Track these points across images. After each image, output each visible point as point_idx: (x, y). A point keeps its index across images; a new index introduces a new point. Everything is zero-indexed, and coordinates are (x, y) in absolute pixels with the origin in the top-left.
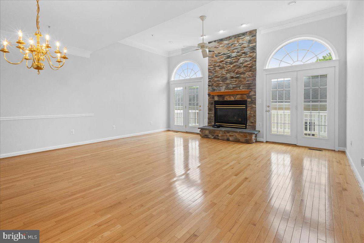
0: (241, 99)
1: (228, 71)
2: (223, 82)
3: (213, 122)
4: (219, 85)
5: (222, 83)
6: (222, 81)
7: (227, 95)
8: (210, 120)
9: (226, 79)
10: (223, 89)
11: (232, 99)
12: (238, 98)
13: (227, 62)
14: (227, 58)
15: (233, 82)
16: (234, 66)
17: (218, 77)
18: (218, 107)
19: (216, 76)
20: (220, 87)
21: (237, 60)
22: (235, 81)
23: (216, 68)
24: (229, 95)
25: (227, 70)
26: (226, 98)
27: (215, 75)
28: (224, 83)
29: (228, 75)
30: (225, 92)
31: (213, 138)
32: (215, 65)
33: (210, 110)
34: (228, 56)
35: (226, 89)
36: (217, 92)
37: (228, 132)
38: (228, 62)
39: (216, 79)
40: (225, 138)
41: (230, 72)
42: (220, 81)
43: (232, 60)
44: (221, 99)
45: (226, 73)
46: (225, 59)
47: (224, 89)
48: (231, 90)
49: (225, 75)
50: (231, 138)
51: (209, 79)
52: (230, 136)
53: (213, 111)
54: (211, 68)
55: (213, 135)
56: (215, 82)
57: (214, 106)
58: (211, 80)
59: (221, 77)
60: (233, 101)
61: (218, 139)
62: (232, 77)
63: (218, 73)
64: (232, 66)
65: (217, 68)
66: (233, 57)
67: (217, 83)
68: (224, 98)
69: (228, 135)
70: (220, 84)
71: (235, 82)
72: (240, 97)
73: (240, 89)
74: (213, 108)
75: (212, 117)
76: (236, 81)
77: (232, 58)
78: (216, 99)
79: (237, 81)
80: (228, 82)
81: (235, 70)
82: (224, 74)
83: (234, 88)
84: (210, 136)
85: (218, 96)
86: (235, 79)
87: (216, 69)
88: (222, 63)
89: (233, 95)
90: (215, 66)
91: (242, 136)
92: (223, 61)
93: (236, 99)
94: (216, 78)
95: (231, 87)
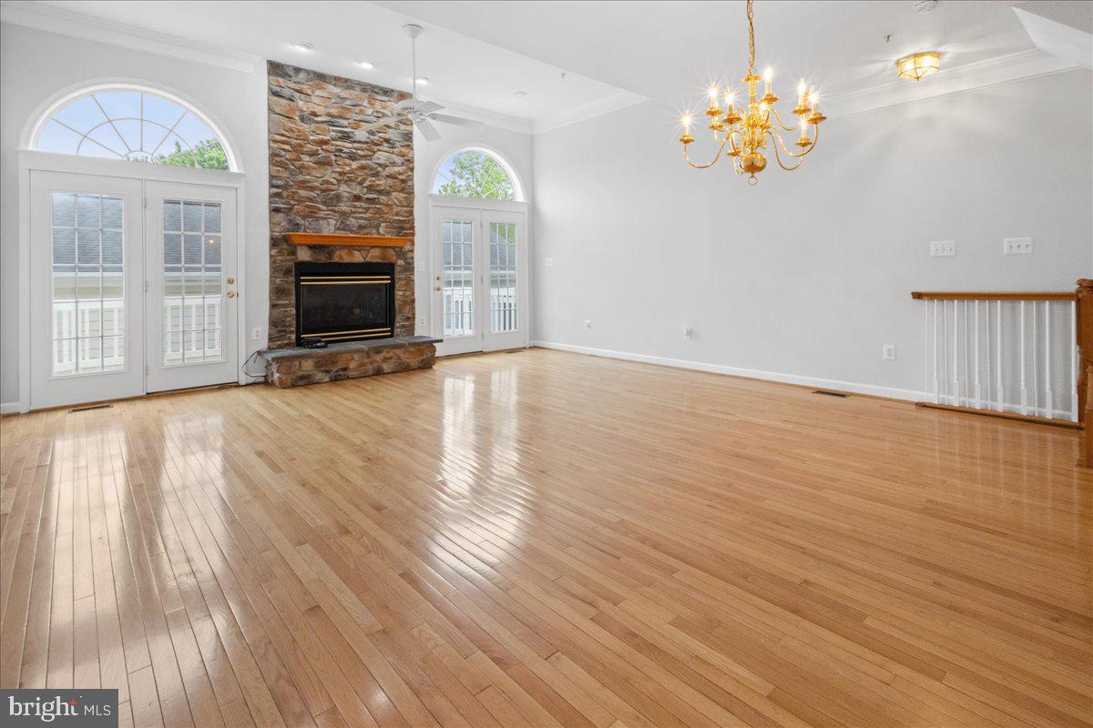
0: (380, 261)
1: (345, 178)
2: (328, 206)
3: (292, 332)
4: (316, 213)
5: (325, 208)
6: (324, 203)
7: (344, 247)
8: (279, 329)
9: (338, 197)
10: (329, 228)
11: (358, 257)
12: (374, 256)
13: (341, 151)
14: (341, 139)
15: (360, 210)
16: (362, 168)
17: (311, 187)
18: (307, 281)
19: (304, 182)
20: (318, 219)
21: (370, 153)
22: (364, 208)
23: (302, 156)
24: (349, 246)
25: (340, 174)
26: (341, 257)
27: (301, 178)
28: (335, 211)
29: (341, 189)
30: (334, 237)
32: (301, 146)
33: (277, 292)
34: (346, 132)
35: (338, 229)
36: (309, 229)
38: (345, 150)
39: (303, 193)
41: (351, 180)
42: (317, 202)
43: (355, 149)
44: (322, 258)
45: (338, 181)
46: (333, 140)
47: (332, 228)
48: (352, 232)
49: (334, 187)
51: (272, 186)
53: (293, 299)
54: (283, 153)
56: (300, 201)
57: (292, 279)
58: (285, 194)
59: (320, 189)
60: (359, 264)
62: (357, 198)
63: (309, 174)
64: (355, 165)
65: (306, 158)
66: (359, 142)
67: (308, 206)
68: (330, 255)
70: (320, 210)
71: (366, 213)
72: (378, 254)
73: (379, 233)
74: (293, 287)
75: (292, 316)
76: (368, 209)
77: (355, 142)
78: (304, 255)
79: (371, 211)
80: (343, 207)
81: (365, 180)
82: (333, 184)
83: (361, 227)
85: (311, 247)
86: (364, 205)
87: (300, 160)
88: (324, 147)
89: (360, 248)
90: (298, 149)
92: (326, 142)
93: (368, 260)
94: (304, 188)
95: (353, 226)
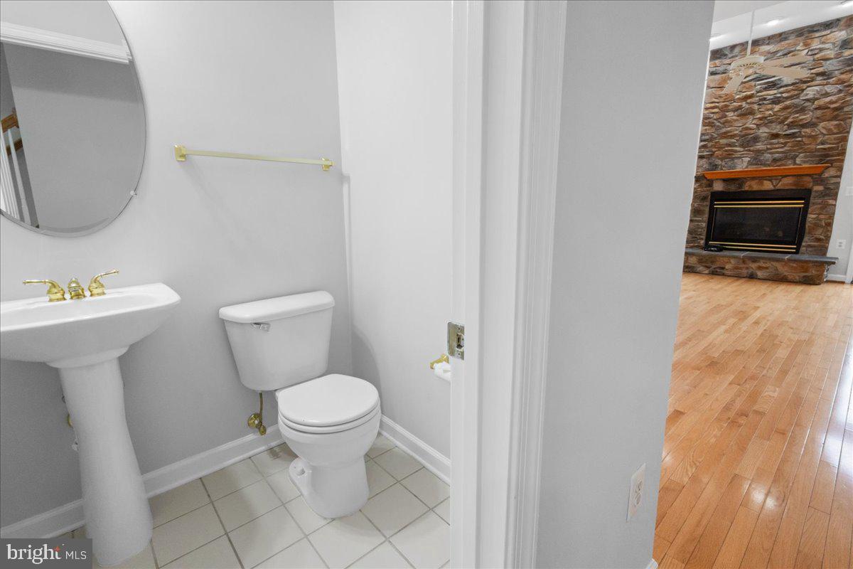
0: (794, 188)
1: (765, 121)
2: (744, 148)
3: (702, 239)
4: (733, 154)
5: (742, 149)
6: (742, 146)
7: (753, 178)
8: (694, 236)
9: (756, 139)
10: (742, 165)
11: (768, 186)
12: (786, 183)
13: (765, 99)
14: (766, 89)
15: (777, 146)
16: (786, 108)
17: (731, 136)
18: (719, 205)
19: (725, 133)
20: (733, 159)
21: (796, 92)
22: (782, 143)
23: (727, 114)
24: (759, 177)
25: (760, 119)
26: (750, 186)
27: (724, 130)
28: (750, 150)
29: (761, 131)
30: (747, 171)
31: (709, 274)
32: (726, 106)
33: (696, 212)
34: (772, 82)
35: (752, 164)
36: (725, 169)
37: (754, 260)
38: (769, 97)
39: (723, 141)
40: (745, 272)
41: (771, 122)
42: (736, 146)
43: (781, 93)
44: (733, 188)
45: (757, 125)
46: (758, 92)
47: (745, 164)
48: (765, 165)
49: (752, 132)
50: (760, 274)
51: (701, 141)
52: (760, 268)
53: (706, 216)
54: (712, 115)
55: (708, 267)
56: (720, 148)
57: (708, 203)
58: (710, 144)
59: (739, 135)
60: (768, 191)
61: (723, 275)
62: (776, 136)
63: (731, 126)
64: (777, 108)
65: (730, 114)
66: (786, 86)
67: (726, 151)
68: (741, 186)
69: (754, 266)
70: (736, 151)
71: (783, 147)
72: (790, 182)
73: (795, 164)
74: (707, 210)
75: (702, 228)
76: (785, 144)
77: (781, 87)
78: (718, 187)
79: (789, 144)
80: (760, 146)
81: (787, 118)
82: (751, 129)
83: (775, 160)
84: (701, 268)
85: (724, 180)
86: (782, 140)
87: (726, 116)
88: (749, 101)
89: (770, 179)
90: (724, 109)
91: (795, 268)
92: (751, 96)
93: (779, 186)
94: (725, 137)
95: (767, 160)
